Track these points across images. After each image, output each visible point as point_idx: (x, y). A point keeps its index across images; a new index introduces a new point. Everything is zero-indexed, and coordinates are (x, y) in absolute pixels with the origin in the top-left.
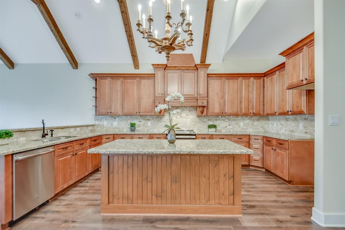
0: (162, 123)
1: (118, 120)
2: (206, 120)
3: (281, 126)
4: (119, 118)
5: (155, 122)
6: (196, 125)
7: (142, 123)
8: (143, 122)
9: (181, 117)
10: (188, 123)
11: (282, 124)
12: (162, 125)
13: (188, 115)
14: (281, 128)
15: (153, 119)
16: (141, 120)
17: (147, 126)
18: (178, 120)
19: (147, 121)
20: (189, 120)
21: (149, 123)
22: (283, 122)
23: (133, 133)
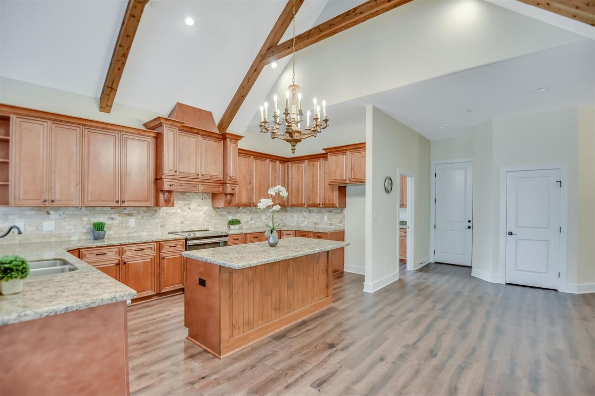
0: (157, 220)
1: (58, 217)
2: (224, 213)
3: (303, 218)
4: (60, 212)
5: (142, 218)
6: (211, 220)
7: (116, 222)
8: (118, 219)
9: (190, 209)
10: (200, 219)
11: (304, 217)
12: (156, 223)
13: (199, 206)
14: (304, 221)
15: (138, 213)
16: (113, 216)
17: (127, 228)
18: (185, 214)
19: (128, 217)
20: (201, 213)
21: (132, 221)
22: (306, 214)
23: (99, 243)
